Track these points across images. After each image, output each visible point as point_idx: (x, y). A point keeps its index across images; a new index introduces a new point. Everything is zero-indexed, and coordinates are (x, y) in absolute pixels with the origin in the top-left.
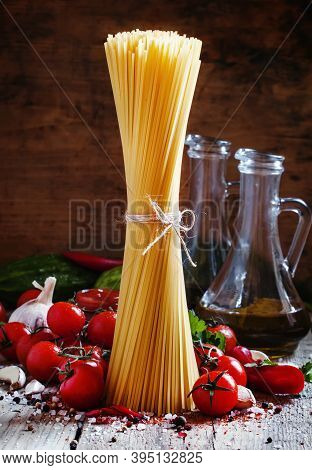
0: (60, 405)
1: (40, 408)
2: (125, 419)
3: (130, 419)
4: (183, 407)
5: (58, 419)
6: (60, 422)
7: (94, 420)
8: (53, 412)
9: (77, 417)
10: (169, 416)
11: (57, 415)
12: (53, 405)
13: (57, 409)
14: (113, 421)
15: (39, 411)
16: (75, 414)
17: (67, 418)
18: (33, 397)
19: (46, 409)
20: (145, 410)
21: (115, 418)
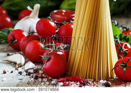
0: (44, 75)
1: (33, 77)
2: (78, 83)
3: (81, 83)
4: (110, 76)
5: (42, 84)
6: (44, 85)
7: (62, 84)
8: (40, 80)
9: (53, 82)
10: (102, 81)
11: (42, 81)
12: (40, 75)
13: (42, 78)
14: (72, 84)
15: (32, 79)
16: (51, 80)
17: (48, 83)
18: (29, 71)
19: (36, 78)
20: (89, 78)
21: (73, 83)
